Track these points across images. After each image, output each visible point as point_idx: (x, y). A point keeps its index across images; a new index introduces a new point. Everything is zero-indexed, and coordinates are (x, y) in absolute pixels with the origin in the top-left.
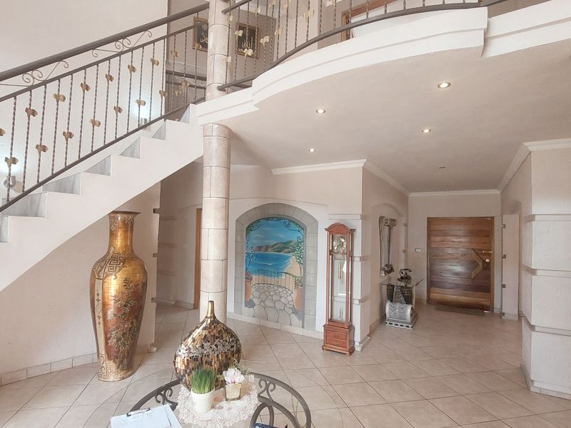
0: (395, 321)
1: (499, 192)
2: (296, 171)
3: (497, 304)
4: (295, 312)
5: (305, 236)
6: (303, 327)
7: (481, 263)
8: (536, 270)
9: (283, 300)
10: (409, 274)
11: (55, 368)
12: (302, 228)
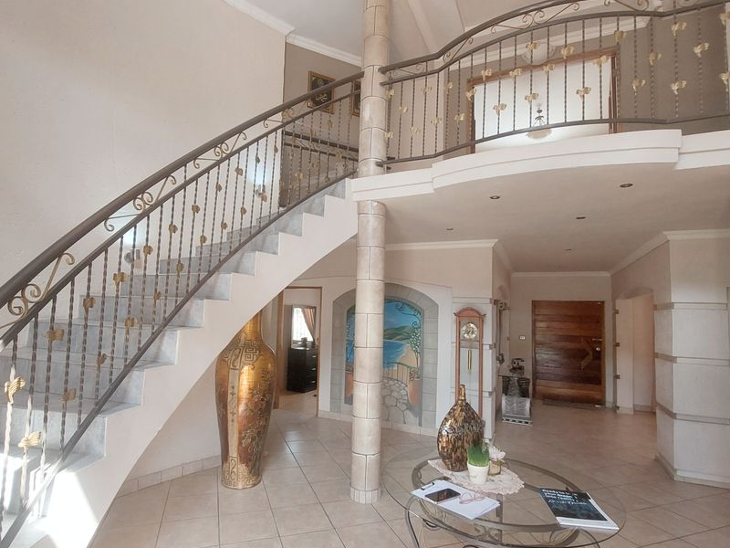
0: (512, 417)
1: (609, 275)
2: (415, 248)
3: (609, 398)
4: (410, 407)
5: (422, 321)
6: (420, 425)
7: (591, 353)
8: (676, 357)
9: (395, 394)
10: (521, 364)
11: (165, 477)
12: (418, 311)
